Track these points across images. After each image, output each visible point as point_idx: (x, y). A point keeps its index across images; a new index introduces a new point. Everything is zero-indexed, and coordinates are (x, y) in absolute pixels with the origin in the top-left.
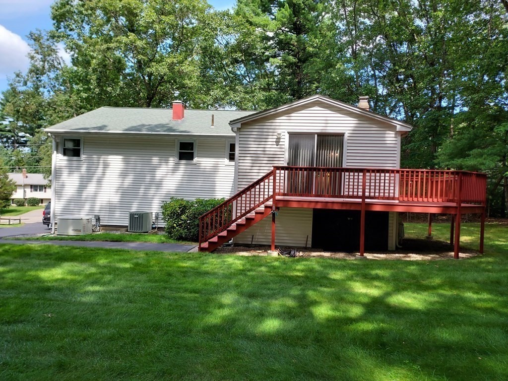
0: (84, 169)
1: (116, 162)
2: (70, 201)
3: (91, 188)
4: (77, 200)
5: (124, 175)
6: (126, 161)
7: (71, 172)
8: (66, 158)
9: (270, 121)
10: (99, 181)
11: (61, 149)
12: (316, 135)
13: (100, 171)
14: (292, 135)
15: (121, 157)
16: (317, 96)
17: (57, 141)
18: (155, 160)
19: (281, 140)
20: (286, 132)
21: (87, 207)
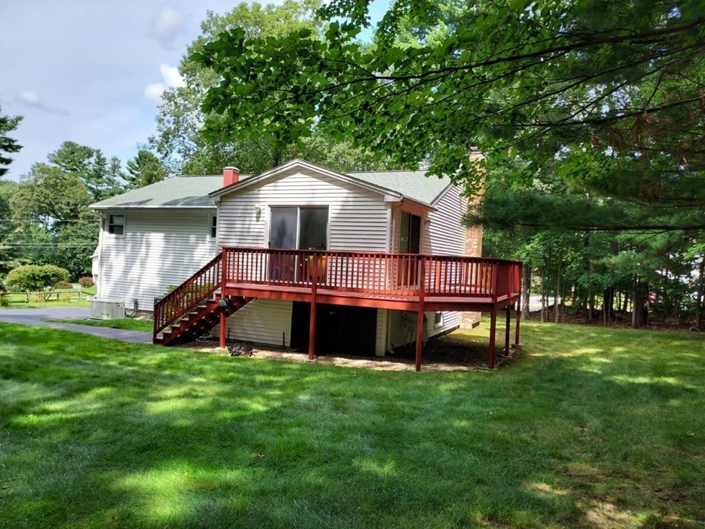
0: (129, 248)
1: (157, 239)
2: (117, 284)
3: (136, 269)
4: (123, 284)
5: (164, 256)
6: (167, 239)
7: (118, 251)
8: (113, 235)
9: (251, 192)
10: (143, 264)
11: (107, 227)
12: (299, 209)
13: (143, 249)
14: (275, 209)
15: (163, 235)
16: (296, 161)
17: (104, 217)
18: (193, 238)
19: (262, 215)
20: (266, 204)
21: (132, 290)
